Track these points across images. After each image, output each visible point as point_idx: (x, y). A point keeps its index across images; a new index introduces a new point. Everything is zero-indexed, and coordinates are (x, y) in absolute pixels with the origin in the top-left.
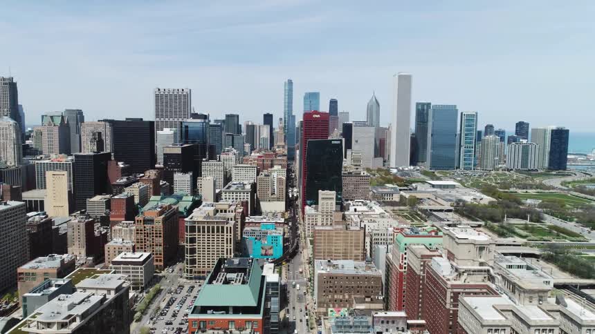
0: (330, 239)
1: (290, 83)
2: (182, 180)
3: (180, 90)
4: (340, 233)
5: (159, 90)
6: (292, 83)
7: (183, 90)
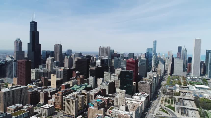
0: (93, 112)
1: (155, 42)
2: (91, 79)
3: (107, 47)
4: (96, 111)
5: (101, 47)
6: (156, 42)
7: (108, 47)
